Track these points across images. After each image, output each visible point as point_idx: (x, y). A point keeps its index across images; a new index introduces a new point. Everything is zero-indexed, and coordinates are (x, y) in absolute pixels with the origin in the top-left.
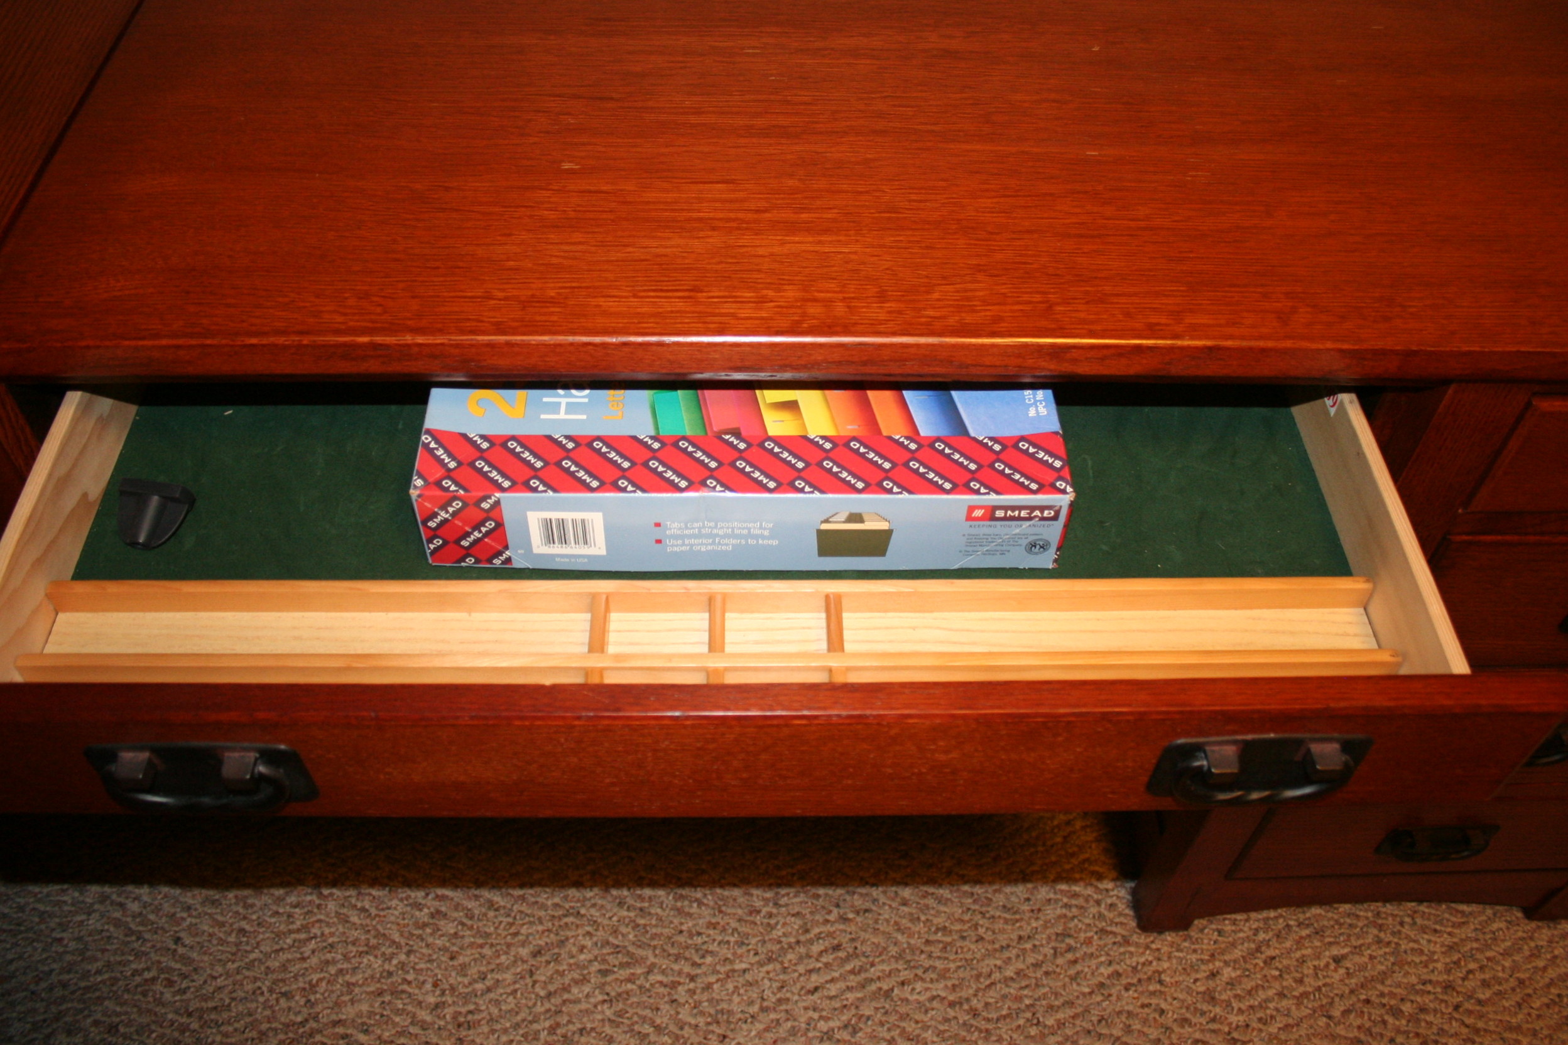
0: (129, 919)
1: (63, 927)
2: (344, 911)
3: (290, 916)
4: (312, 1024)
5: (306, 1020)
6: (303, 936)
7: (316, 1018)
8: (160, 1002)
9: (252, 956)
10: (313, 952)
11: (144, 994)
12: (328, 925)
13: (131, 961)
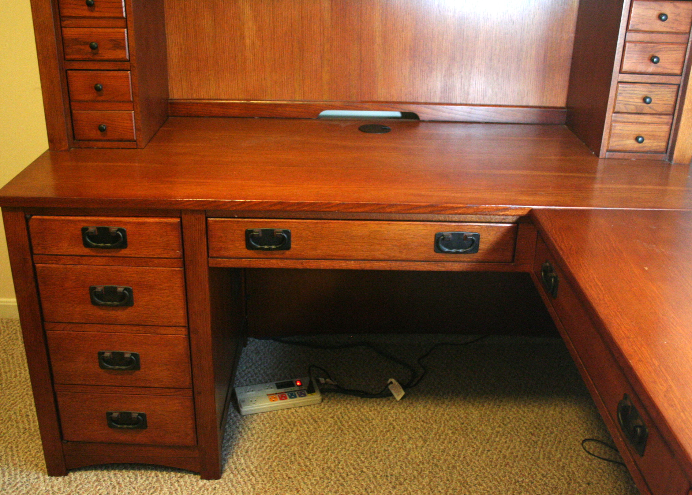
0: (493, 439)
1: (486, 425)
2: (511, 490)
3: (505, 476)
4: (468, 487)
5: (469, 485)
6: (499, 480)
7: (470, 487)
8: (466, 450)
9: (488, 469)
10: (494, 484)
11: (469, 446)
12: (505, 486)
13: (478, 441)
